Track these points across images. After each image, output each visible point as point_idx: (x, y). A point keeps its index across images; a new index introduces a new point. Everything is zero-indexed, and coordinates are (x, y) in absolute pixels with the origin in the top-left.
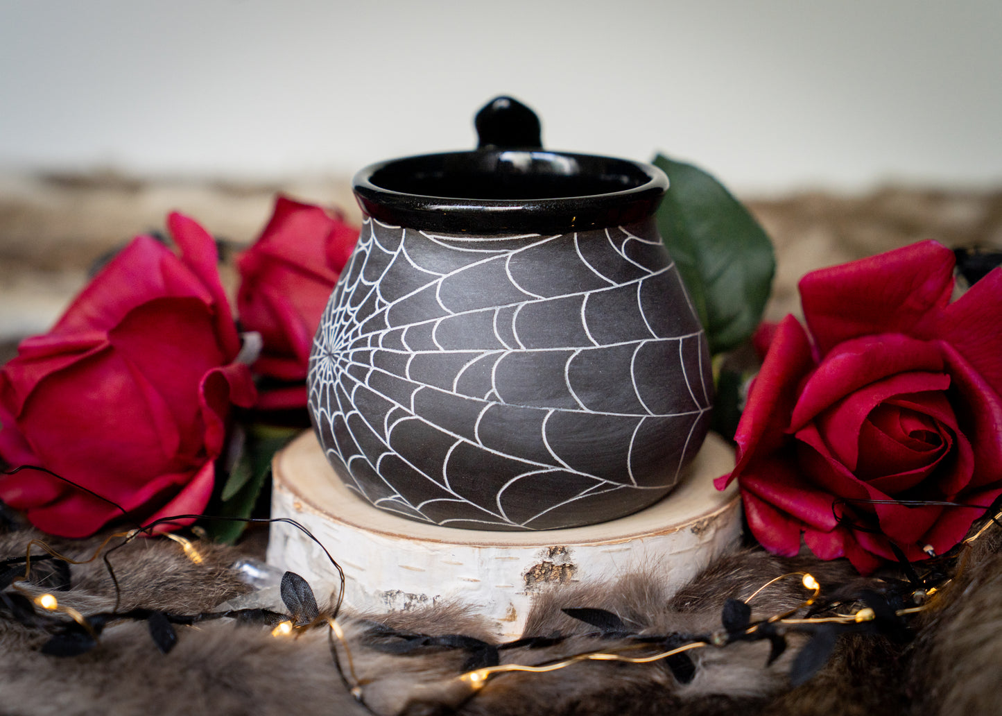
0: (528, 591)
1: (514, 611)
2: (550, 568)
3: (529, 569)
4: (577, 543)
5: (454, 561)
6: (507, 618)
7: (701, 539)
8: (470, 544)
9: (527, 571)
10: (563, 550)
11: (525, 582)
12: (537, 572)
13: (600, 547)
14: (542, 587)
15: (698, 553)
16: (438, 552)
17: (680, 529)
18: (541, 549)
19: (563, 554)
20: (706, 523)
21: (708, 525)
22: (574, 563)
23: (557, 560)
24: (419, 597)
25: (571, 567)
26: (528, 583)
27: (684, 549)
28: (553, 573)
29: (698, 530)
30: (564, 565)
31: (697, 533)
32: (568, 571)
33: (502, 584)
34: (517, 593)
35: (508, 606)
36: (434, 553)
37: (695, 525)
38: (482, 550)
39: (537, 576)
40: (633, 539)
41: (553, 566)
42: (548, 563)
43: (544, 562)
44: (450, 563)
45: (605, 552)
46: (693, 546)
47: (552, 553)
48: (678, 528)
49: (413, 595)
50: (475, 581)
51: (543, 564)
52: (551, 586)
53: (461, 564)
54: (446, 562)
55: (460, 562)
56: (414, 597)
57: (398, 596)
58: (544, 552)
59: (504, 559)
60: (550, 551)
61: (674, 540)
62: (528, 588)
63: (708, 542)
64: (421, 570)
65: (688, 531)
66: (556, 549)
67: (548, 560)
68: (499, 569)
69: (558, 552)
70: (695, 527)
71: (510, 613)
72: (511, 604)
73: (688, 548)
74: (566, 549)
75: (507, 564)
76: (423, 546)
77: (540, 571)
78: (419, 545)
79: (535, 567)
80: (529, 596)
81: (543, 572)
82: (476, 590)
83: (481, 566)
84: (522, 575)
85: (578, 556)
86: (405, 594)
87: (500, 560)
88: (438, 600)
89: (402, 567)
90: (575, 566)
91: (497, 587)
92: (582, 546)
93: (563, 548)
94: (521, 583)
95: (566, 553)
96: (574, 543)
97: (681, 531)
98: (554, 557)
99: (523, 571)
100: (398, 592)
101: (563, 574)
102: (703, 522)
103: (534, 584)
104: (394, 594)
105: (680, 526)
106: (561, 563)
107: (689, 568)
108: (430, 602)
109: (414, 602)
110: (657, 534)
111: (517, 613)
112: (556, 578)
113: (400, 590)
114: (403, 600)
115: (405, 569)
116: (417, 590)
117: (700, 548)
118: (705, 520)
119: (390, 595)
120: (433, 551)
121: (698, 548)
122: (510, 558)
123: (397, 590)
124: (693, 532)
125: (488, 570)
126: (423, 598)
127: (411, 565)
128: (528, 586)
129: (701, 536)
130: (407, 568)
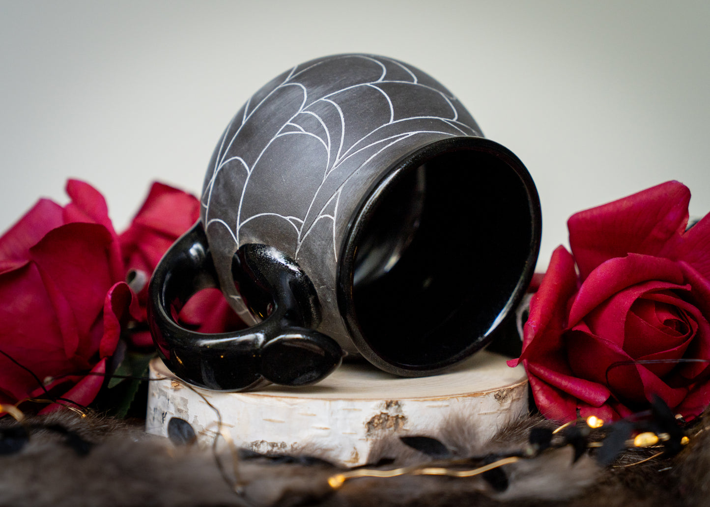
0: (368, 438)
1: (357, 454)
2: (386, 419)
3: (369, 419)
4: (408, 398)
5: (310, 412)
6: (352, 460)
7: (501, 405)
8: (322, 399)
9: (369, 420)
10: (397, 403)
11: (366, 430)
12: (376, 421)
13: (425, 402)
14: (379, 433)
15: (498, 418)
16: (296, 406)
17: (487, 394)
18: (379, 402)
19: (397, 407)
20: (505, 393)
21: (506, 395)
22: (405, 414)
23: (392, 412)
24: (279, 445)
25: (403, 418)
26: (369, 431)
27: (489, 412)
28: (389, 422)
29: (500, 397)
30: (397, 416)
31: (499, 400)
32: (400, 421)
33: (348, 431)
34: (360, 439)
35: (352, 450)
36: (293, 407)
37: (497, 392)
38: (333, 403)
39: (376, 425)
40: (451, 398)
41: (388, 416)
42: (385, 414)
43: (382, 413)
44: (307, 415)
45: (430, 407)
46: (495, 410)
47: (388, 405)
48: (485, 393)
49: (274, 443)
50: (326, 429)
51: (381, 415)
52: (387, 432)
53: (315, 415)
54: (303, 414)
55: (314, 413)
56: (275, 445)
57: (262, 445)
58: (381, 404)
59: (349, 410)
60: (387, 404)
61: (481, 403)
62: (369, 435)
63: (506, 409)
64: (281, 422)
65: (492, 395)
66: (391, 402)
67: (385, 411)
68: (345, 419)
69: (393, 405)
70: (497, 394)
71: (354, 456)
72: (354, 448)
73: (492, 411)
74: (399, 402)
75: (352, 415)
76: (284, 402)
77: (379, 420)
78: (280, 401)
79: (374, 418)
80: (369, 442)
81: (381, 421)
82: (327, 436)
83: (331, 416)
84: (363, 423)
85: (409, 409)
86: (268, 443)
87: (346, 410)
88: (295, 446)
89: (266, 420)
90: (406, 417)
91: (344, 433)
92: (412, 401)
94: (362, 430)
95: (399, 406)
96: (405, 398)
97: (487, 396)
98: (389, 408)
99: (365, 420)
100: (262, 442)
101: (396, 424)
102: (503, 392)
103: (373, 431)
104: (259, 443)
105: (486, 392)
106: (395, 414)
107: (493, 428)
108: (288, 448)
109: (275, 449)
110: (469, 396)
111: (359, 455)
112: (391, 426)
113: (264, 439)
114: (266, 448)
115: (268, 422)
116: (278, 439)
117: (501, 413)
118: (504, 391)
119: (256, 445)
120: (292, 405)
121: (499, 412)
122: (355, 410)
123: (261, 440)
124: (496, 398)
125: (337, 419)
126: (283, 445)
127: (273, 418)
128: (369, 433)
129: (502, 403)
130: (270, 420)
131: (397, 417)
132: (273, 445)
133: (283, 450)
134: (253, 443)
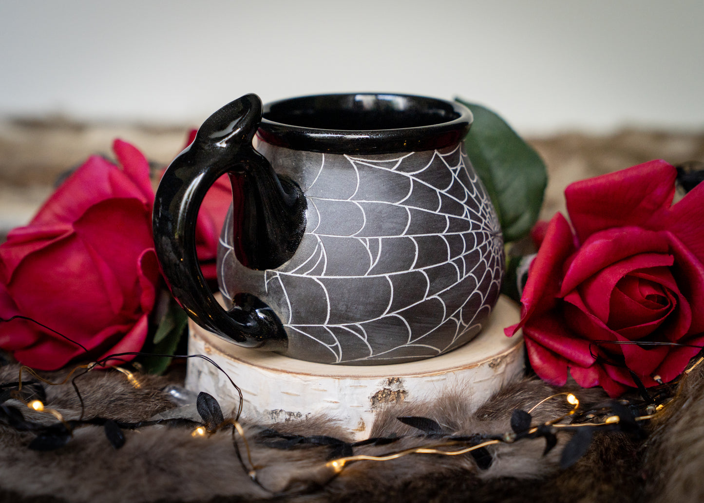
0: (373, 409)
1: (363, 424)
2: (389, 393)
3: (373, 394)
4: (408, 375)
5: (321, 388)
6: (359, 429)
7: (495, 371)
8: (332, 376)
10: (398, 380)
11: (371, 403)
12: (380, 395)
13: (424, 378)
14: (383, 406)
15: (493, 382)
16: (308, 382)
17: (481, 365)
18: (382, 380)
19: (398, 383)
20: (499, 360)
21: (500, 362)
22: (406, 389)
23: (394, 387)
24: (295, 414)
25: (404, 392)
26: (373, 404)
27: (484, 379)
28: (391, 396)
29: (493, 365)
30: (399, 390)
31: (493, 367)
32: (401, 395)
33: (355, 404)
34: (366, 411)
35: (359, 420)
36: (306, 383)
38: (341, 381)
39: (380, 399)
40: (447, 372)
41: (391, 391)
42: (387, 389)
43: (385, 389)
44: (319, 390)
45: (428, 381)
46: (489, 377)
47: (390, 382)
48: (479, 364)
49: (291, 413)
50: (336, 402)
52: (390, 405)
53: (326, 391)
54: (315, 390)
55: (325, 389)
56: (292, 414)
57: (280, 414)
58: (384, 381)
59: (356, 387)
60: (389, 380)
61: (476, 373)
62: (373, 407)
63: (500, 374)
64: (297, 395)
65: (486, 366)
66: (393, 379)
67: (387, 387)
68: (352, 394)
69: (395, 382)
70: (492, 363)
71: (361, 425)
72: (361, 419)
73: (486, 378)
74: (400, 379)
75: (359, 391)
76: (299, 378)
77: (382, 395)
78: (295, 377)
79: (378, 393)
80: (374, 413)
81: (384, 396)
82: (337, 409)
83: (340, 392)
84: (368, 398)
85: (409, 384)
86: (286, 412)
87: (353, 387)
88: (310, 416)
89: (284, 393)
90: (407, 392)
91: (351, 406)
92: (411, 377)
93: (398, 379)
94: (368, 404)
95: (400, 382)
96: (406, 375)
98: (391, 385)
99: (370, 395)
100: (281, 411)
101: (398, 397)
102: (497, 360)
103: (377, 404)
104: (278, 412)
105: (481, 363)
106: (397, 390)
107: (487, 392)
108: (303, 418)
109: (292, 418)
110: (464, 368)
111: (365, 425)
112: (393, 400)
113: (282, 409)
114: (284, 416)
115: (285, 394)
116: (295, 410)
117: (495, 378)
118: (498, 358)
119: (275, 413)
120: (306, 381)
121: (493, 377)
122: (360, 386)
123: (280, 409)
124: (490, 366)
125: (345, 394)
126: (299, 415)
127: (290, 392)
128: (373, 406)
129: (496, 369)
130: (287, 393)
131: (398, 392)
132: (290, 414)
133: (299, 419)
134: (273, 411)
